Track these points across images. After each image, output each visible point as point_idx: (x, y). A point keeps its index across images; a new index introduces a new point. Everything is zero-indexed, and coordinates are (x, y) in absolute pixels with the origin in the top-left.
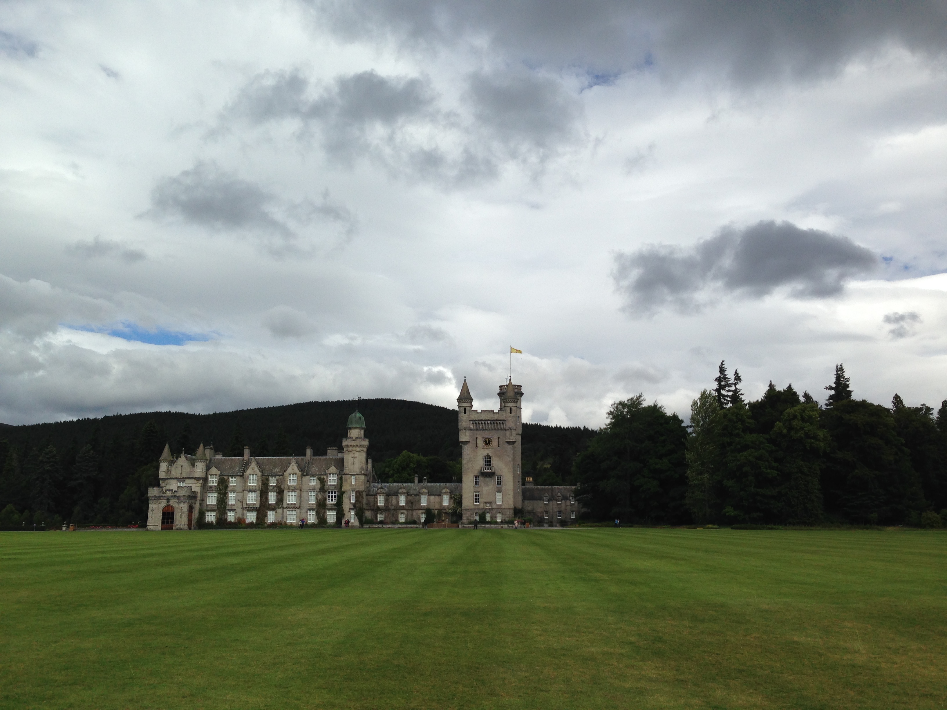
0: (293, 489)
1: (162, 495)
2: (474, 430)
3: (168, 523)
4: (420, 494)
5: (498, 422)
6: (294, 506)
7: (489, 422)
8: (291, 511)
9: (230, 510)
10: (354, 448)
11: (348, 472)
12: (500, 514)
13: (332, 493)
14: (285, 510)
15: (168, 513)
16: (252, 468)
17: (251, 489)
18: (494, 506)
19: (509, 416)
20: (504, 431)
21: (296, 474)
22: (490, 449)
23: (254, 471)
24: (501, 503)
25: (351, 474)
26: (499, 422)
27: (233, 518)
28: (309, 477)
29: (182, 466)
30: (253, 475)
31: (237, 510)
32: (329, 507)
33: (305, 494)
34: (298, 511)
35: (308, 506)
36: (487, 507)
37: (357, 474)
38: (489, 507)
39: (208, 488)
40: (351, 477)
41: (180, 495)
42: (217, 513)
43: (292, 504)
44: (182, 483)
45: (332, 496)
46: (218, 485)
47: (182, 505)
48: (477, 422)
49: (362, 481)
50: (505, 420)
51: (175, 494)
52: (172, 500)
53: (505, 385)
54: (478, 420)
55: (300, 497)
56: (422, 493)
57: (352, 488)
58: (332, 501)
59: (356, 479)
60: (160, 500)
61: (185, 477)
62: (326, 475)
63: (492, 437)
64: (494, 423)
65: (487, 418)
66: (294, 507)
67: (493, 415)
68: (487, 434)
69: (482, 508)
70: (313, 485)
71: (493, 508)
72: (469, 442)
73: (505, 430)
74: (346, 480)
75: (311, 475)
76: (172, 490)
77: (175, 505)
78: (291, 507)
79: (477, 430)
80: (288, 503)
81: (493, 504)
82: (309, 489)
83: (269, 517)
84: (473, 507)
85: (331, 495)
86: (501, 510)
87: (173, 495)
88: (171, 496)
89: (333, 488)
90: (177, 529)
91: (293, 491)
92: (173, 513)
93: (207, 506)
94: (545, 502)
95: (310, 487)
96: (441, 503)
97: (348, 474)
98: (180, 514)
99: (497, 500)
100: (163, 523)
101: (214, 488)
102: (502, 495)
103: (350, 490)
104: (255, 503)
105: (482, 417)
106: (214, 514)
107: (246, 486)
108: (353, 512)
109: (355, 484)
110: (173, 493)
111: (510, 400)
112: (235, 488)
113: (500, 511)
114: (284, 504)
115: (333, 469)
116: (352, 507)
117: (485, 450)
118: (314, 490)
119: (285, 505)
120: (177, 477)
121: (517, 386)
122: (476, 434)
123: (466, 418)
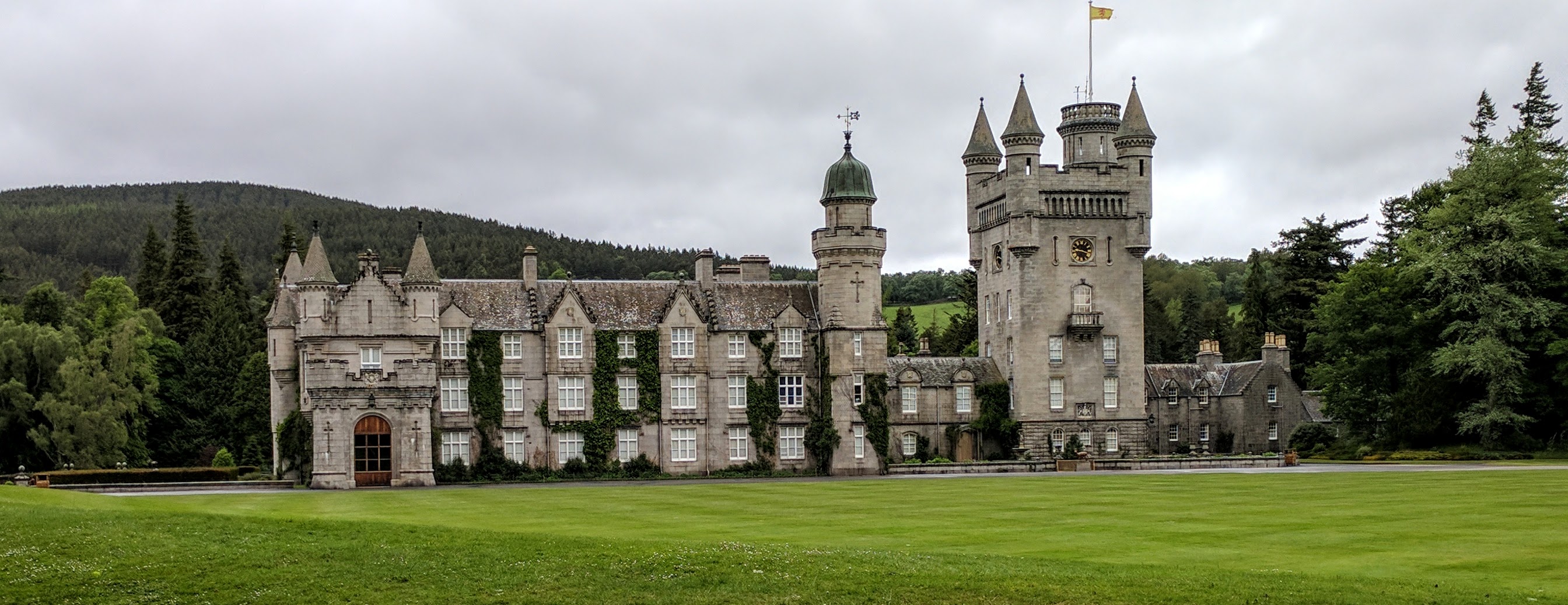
0: (687, 369)
1: (353, 386)
2: (1049, 217)
3: (373, 466)
5: (1109, 197)
6: (690, 417)
7: (1087, 197)
8: (682, 429)
9: (510, 429)
10: (857, 258)
11: (843, 324)
12: (1113, 433)
13: (790, 382)
14: (665, 429)
15: (373, 439)
16: (567, 310)
17: (569, 370)
18: (1100, 415)
19: (1140, 182)
20: (1123, 221)
21: (690, 329)
22: (1087, 268)
23: (574, 320)
24: (1115, 406)
25: (851, 330)
26: (1112, 196)
27: (522, 449)
28: (726, 336)
29: (370, 301)
30: (570, 329)
31: (529, 429)
32: (785, 418)
33: (716, 385)
34: (702, 430)
35: (728, 416)
36: (1082, 417)
37: (868, 329)
38: (1089, 417)
39: (443, 366)
40: (853, 337)
41: (411, 384)
42: (473, 437)
43: (684, 412)
44: (371, 350)
45: (791, 389)
46: (470, 355)
47: (415, 415)
48: (1058, 197)
49: (881, 347)
50: (1126, 193)
51: (391, 384)
52: (382, 401)
54: (1061, 192)
55: (706, 393)
57: (856, 366)
58: (791, 402)
59: (864, 343)
60: (347, 401)
61: (381, 333)
62: (772, 331)
63: (1093, 238)
64: (1098, 200)
65: (1081, 188)
66: (691, 420)
67: (1096, 179)
68: (1081, 229)
69: (1072, 418)
70: (738, 361)
71: (1097, 418)
72: (1036, 248)
73: (1126, 218)
74: (839, 346)
75: (734, 331)
76: (379, 372)
77: (390, 415)
78: (684, 420)
79: (1056, 217)
80: (675, 410)
81: (1097, 409)
82: (729, 369)
83: (621, 447)
84: (1048, 418)
85: (787, 386)
86: (1116, 422)
87: (383, 384)
88: (379, 388)
89: (795, 369)
90: (408, 486)
91: (686, 374)
92: (386, 439)
93: (442, 417)
95: (732, 364)
96: (952, 406)
97: (844, 329)
98: (413, 440)
99: (1106, 397)
100: (359, 466)
101: (458, 367)
102: (1119, 386)
103: (852, 372)
104: (582, 409)
105: (1071, 183)
106: (463, 439)
107: (555, 361)
108: (860, 433)
109: (864, 357)
110: (385, 379)
111: (1140, 140)
112: (520, 366)
113: (1115, 425)
114: (663, 411)
115: (790, 314)
116: (859, 419)
117: (1076, 269)
118: (743, 372)
119: (666, 415)
120: (360, 334)
121: (1106, 105)
122: (1054, 229)
123: (1031, 186)
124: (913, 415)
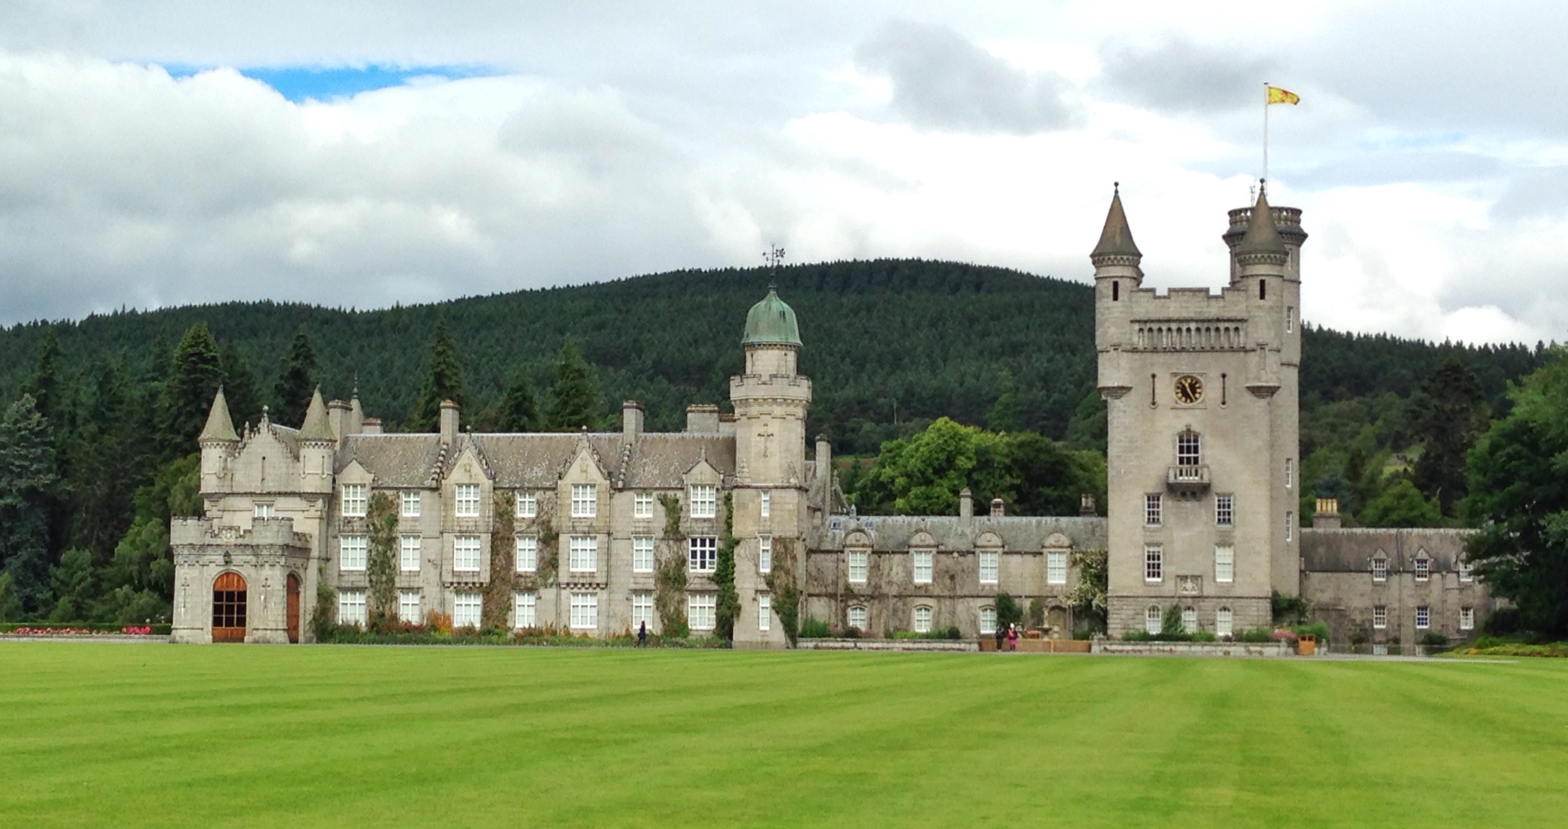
0: (586, 529)
1: (211, 543)
2: (1145, 350)
3: (230, 623)
4: (978, 550)
5: (1222, 326)
6: (589, 580)
7: (1193, 326)
8: (583, 594)
9: (406, 590)
10: (766, 408)
11: (747, 482)
12: (1227, 613)
13: (703, 544)
14: (565, 593)
15: (230, 595)
16: (465, 465)
17: (465, 529)
18: (1208, 590)
19: (1260, 307)
20: (1242, 354)
21: (593, 486)
22: (1197, 412)
23: (471, 476)
24: (1230, 580)
25: (756, 488)
26: (1227, 325)
27: (417, 610)
28: (631, 493)
29: (264, 458)
30: (468, 486)
31: (425, 589)
32: (694, 584)
33: (619, 546)
34: (603, 595)
35: (632, 580)
36: (1185, 593)
37: (776, 488)
38: (1194, 593)
39: (342, 524)
40: (759, 496)
41: (262, 542)
42: (369, 597)
43: (583, 575)
44: (265, 507)
45: (703, 553)
46: (369, 514)
47: (267, 571)
48: (1155, 327)
49: (791, 507)
50: (1243, 321)
51: (246, 541)
52: (238, 558)
53: (1246, 210)
54: (1159, 321)
55: (607, 555)
56: (983, 547)
57: (762, 528)
58: (703, 566)
59: (772, 502)
60: (206, 557)
61: (273, 490)
62: (682, 489)
63: (1202, 375)
64: (1208, 329)
65: (1185, 315)
66: (590, 584)
67: (1205, 304)
68: (1186, 365)
69: (1172, 594)
70: (644, 520)
71: (1205, 594)
72: (1129, 389)
73: (1244, 350)
74: (744, 506)
75: (640, 488)
76: (237, 529)
77: (246, 572)
78: (583, 585)
79: (1155, 350)
80: (573, 573)
81: (1205, 583)
82: (633, 529)
83: (519, 611)
84: (1140, 592)
85: (698, 548)
86: (1230, 600)
87: (240, 541)
88: (236, 545)
89: (706, 530)
90: (256, 642)
91: (587, 535)
92: (242, 596)
93: (340, 575)
94: (1376, 579)
95: (637, 525)
96: (1043, 577)
97: (749, 487)
98: (262, 597)
99: (1218, 568)
100: (217, 622)
101: (357, 525)
102: (1235, 555)
103: (757, 534)
104: (477, 569)
105: (1171, 310)
106: (360, 599)
107: (450, 519)
108: (765, 602)
109: (771, 518)
110: (241, 536)
111: (1259, 256)
112: (417, 524)
113: (1227, 603)
114: (560, 574)
115: (703, 471)
116: (764, 587)
117: (1180, 413)
118: (649, 532)
119: (563, 578)
120: (253, 491)
121: (1287, 210)
122: (1152, 365)
123: (1117, 315)
124: (991, 586)
